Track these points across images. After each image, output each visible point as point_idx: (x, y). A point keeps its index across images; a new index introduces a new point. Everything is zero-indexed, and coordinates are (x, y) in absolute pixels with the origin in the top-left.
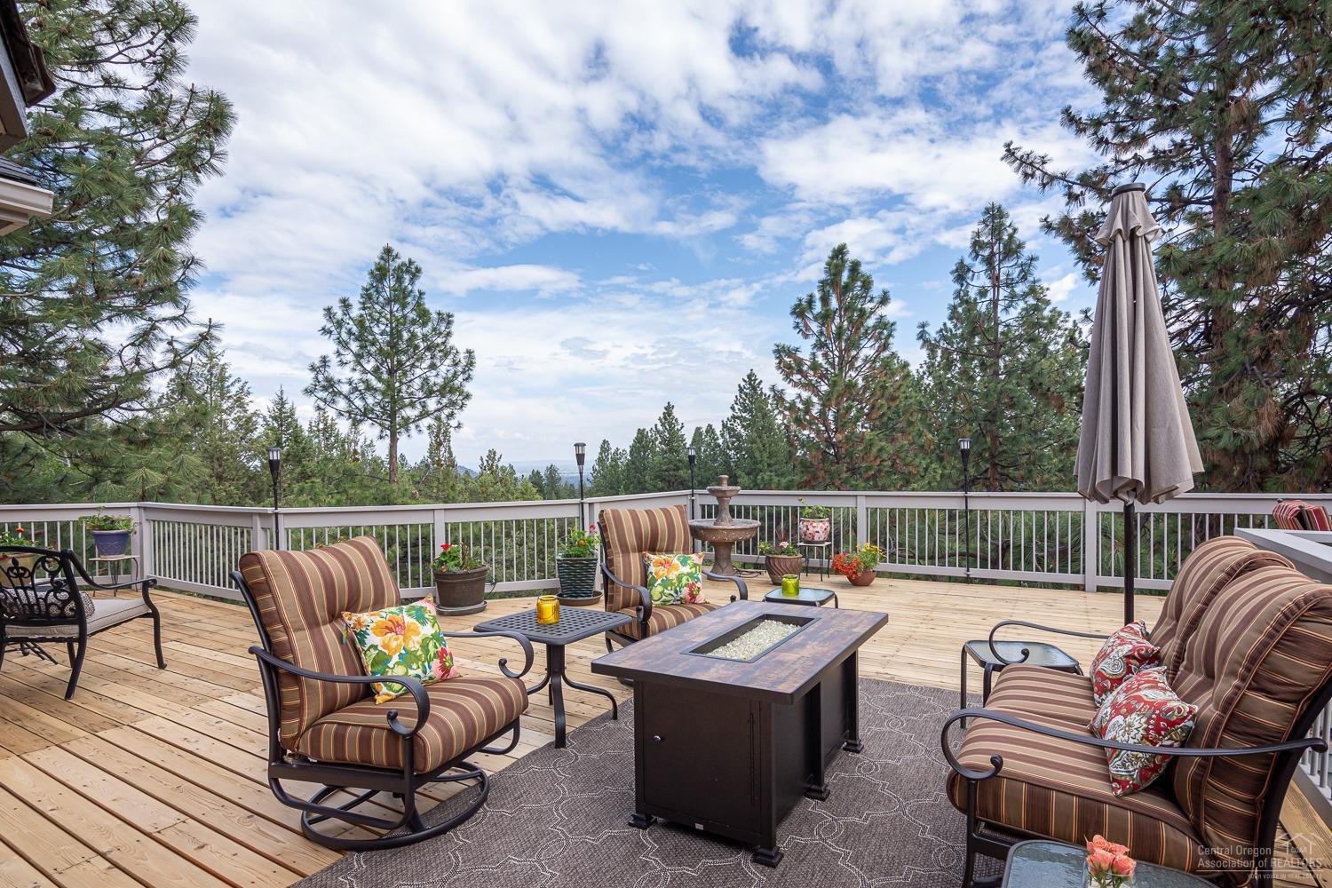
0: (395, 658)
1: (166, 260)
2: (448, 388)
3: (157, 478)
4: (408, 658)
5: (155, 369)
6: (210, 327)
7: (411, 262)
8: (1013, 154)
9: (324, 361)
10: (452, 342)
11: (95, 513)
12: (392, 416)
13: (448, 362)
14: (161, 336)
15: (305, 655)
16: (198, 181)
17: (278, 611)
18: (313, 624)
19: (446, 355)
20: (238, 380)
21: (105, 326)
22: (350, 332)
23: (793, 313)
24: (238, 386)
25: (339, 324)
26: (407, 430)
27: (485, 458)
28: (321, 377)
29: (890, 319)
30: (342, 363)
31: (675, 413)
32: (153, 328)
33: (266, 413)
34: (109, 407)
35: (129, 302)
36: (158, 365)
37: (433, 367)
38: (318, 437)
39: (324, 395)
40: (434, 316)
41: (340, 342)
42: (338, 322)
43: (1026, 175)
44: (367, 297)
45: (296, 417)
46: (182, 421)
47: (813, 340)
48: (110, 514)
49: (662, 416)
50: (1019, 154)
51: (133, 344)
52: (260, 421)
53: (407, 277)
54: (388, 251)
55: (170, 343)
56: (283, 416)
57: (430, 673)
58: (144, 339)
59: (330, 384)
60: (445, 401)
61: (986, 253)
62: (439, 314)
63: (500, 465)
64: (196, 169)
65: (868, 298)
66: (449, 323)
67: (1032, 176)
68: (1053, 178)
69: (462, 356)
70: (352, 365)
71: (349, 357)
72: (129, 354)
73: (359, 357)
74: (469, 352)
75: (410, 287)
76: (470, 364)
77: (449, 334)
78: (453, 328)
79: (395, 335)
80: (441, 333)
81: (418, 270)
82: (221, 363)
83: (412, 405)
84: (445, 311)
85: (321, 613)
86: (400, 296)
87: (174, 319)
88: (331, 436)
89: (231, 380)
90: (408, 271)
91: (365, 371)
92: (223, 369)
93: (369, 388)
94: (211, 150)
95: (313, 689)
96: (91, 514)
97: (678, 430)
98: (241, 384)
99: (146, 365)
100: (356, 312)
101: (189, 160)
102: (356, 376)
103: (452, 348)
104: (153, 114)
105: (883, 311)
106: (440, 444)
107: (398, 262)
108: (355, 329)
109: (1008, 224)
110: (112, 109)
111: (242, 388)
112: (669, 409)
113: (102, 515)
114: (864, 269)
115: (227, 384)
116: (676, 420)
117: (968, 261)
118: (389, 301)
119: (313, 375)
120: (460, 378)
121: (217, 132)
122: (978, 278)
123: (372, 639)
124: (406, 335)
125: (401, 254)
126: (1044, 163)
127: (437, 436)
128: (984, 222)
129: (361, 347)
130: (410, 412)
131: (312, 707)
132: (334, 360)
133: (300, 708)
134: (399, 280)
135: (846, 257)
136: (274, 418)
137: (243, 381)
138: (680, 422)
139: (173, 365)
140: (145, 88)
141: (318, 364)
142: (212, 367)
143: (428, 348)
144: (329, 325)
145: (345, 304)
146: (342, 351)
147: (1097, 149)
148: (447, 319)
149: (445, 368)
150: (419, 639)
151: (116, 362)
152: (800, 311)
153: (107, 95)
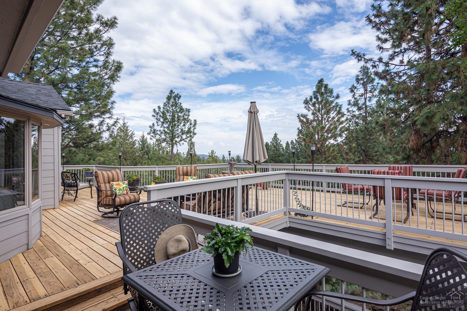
0: (118, 189)
1: (105, 105)
2: (189, 131)
3: (102, 159)
4: (120, 190)
5: (104, 131)
6: (117, 119)
7: (178, 94)
8: (354, 53)
9: (153, 124)
10: (190, 118)
11: (86, 167)
12: (172, 140)
13: (189, 124)
14: (105, 123)
15: (103, 187)
16: (114, 83)
17: (99, 181)
18: (105, 183)
19: (188, 122)
20: (131, 131)
21: (94, 119)
22: (160, 116)
23: (304, 103)
24: (131, 132)
25: (157, 114)
26: (177, 145)
27: (210, 153)
28: (152, 129)
29: (340, 104)
30: (158, 125)
31: (278, 136)
32: (103, 121)
33: (139, 140)
34: (93, 141)
35: (98, 114)
36: (105, 130)
37: (184, 125)
38: (156, 146)
39: (152, 134)
40: (185, 110)
41: (157, 119)
42: (157, 113)
43: (359, 60)
44: (165, 105)
45: (147, 141)
46: (109, 144)
47: (311, 112)
48: (89, 168)
49: (273, 138)
50: (356, 53)
51: (98, 125)
52: (137, 142)
53: (177, 99)
54: (172, 91)
55: (107, 124)
56: (144, 141)
57: (124, 193)
58: (101, 124)
59: (154, 132)
60: (188, 135)
61: (362, 82)
62: (186, 109)
63: (215, 155)
64: (113, 81)
65: (332, 97)
66: (189, 112)
67: (361, 60)
68: (368, 60)
69: (193, 122)
70: (160, 126)
71: (160, 123)
72: (98, 128)
73: (163, 123)
74: (195, 120)
75: (178, 102)
76: (195, 124)
77: (189, 115)
78: (190, 114)
79: (173, 116)
80: (186, 115)
81: (180, 96)
82: (127, 126)
83: (178, 137)
84: (188, 108)
85: (106, 181)
86: (175, 104)
87: (109, 117)
88: (159, 146)
89: (129, 130)
90: (177, 97)
91: (164, 127)
92: (127, 127)
93: (166, 132)
94: (117, 76)
95: (104, 193)
96: (85, 168)
97: (279, 143)
98: (132, 132)
99: (102, 130)
100: (162, 110)
101: (113, 78)
102: (162, 129)
103: (189, 119)
104: (105, 66)
105: (337, 101)
106: (191, 149)
107: (175, 94)
108: (162, 115)
109: (370, 72)
110: (96, 66)
111: (132, 133)
112: (276, 135)
113: (87, 168)
114: (329, 87)
115: (128, 132)
116: (278, 139)
117: (355, 85)
118: (172, 106)
119: (150, 129)
120: (192, 129)
121: (119, 71)
122: (359, 91)
123: (114, 186)
124: (176, 116)
125: (175, 92)
126: (364, 56)
127: (190, 146)
128: (360, 71)
129: (164, 120)
130: (178, 140)
131: (104, 196)
132: (156, 124)
133: (102, 196)
134: (175, 99)
135: (323, 83)
136: (141, 141)
137: (132, 131)
138: (280, 140)
139: (108, 130)
140: (103, 61)
141: (152, 126)
142: (124, 127)
143: (183, 120)
144: (154, 114)
145: (159, 107)
146: (158, 122)
147: (380, 51)
148: (188, 111)
149: (188, 125)
150: (122, 187)
151: (95, 130)
152: (306, 102)
153: (95, 63)
